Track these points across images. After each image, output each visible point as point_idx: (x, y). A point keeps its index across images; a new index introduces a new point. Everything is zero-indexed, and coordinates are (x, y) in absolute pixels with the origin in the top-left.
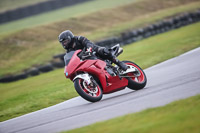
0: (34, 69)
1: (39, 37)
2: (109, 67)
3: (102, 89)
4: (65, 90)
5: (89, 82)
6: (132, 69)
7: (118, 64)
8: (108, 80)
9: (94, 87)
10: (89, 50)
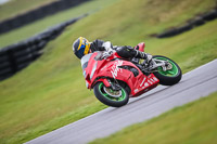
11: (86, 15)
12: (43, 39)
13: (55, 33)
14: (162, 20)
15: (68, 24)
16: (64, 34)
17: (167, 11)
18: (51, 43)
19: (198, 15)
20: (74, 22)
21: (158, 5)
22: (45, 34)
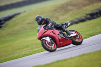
0: (76, 20)
1: (79, 4)
2: (61, 33)
3: (57, 45)
4: (92, 31)
5: (49, 41)
6: (74, 34)
7: (66, 32)
8: (60, 40)
9: (52, 44)
10: (50, 25)
11: (25, 12)
12: (4, 20)
13: (10, 18)
14: (60, 19)
15: (16, 15)
16: (14, 19)
17: (63, 15)
18: (7, 22)
19: (77, 19)
20: (19, 14)
21: (59, 12)
22: (5, 17)
